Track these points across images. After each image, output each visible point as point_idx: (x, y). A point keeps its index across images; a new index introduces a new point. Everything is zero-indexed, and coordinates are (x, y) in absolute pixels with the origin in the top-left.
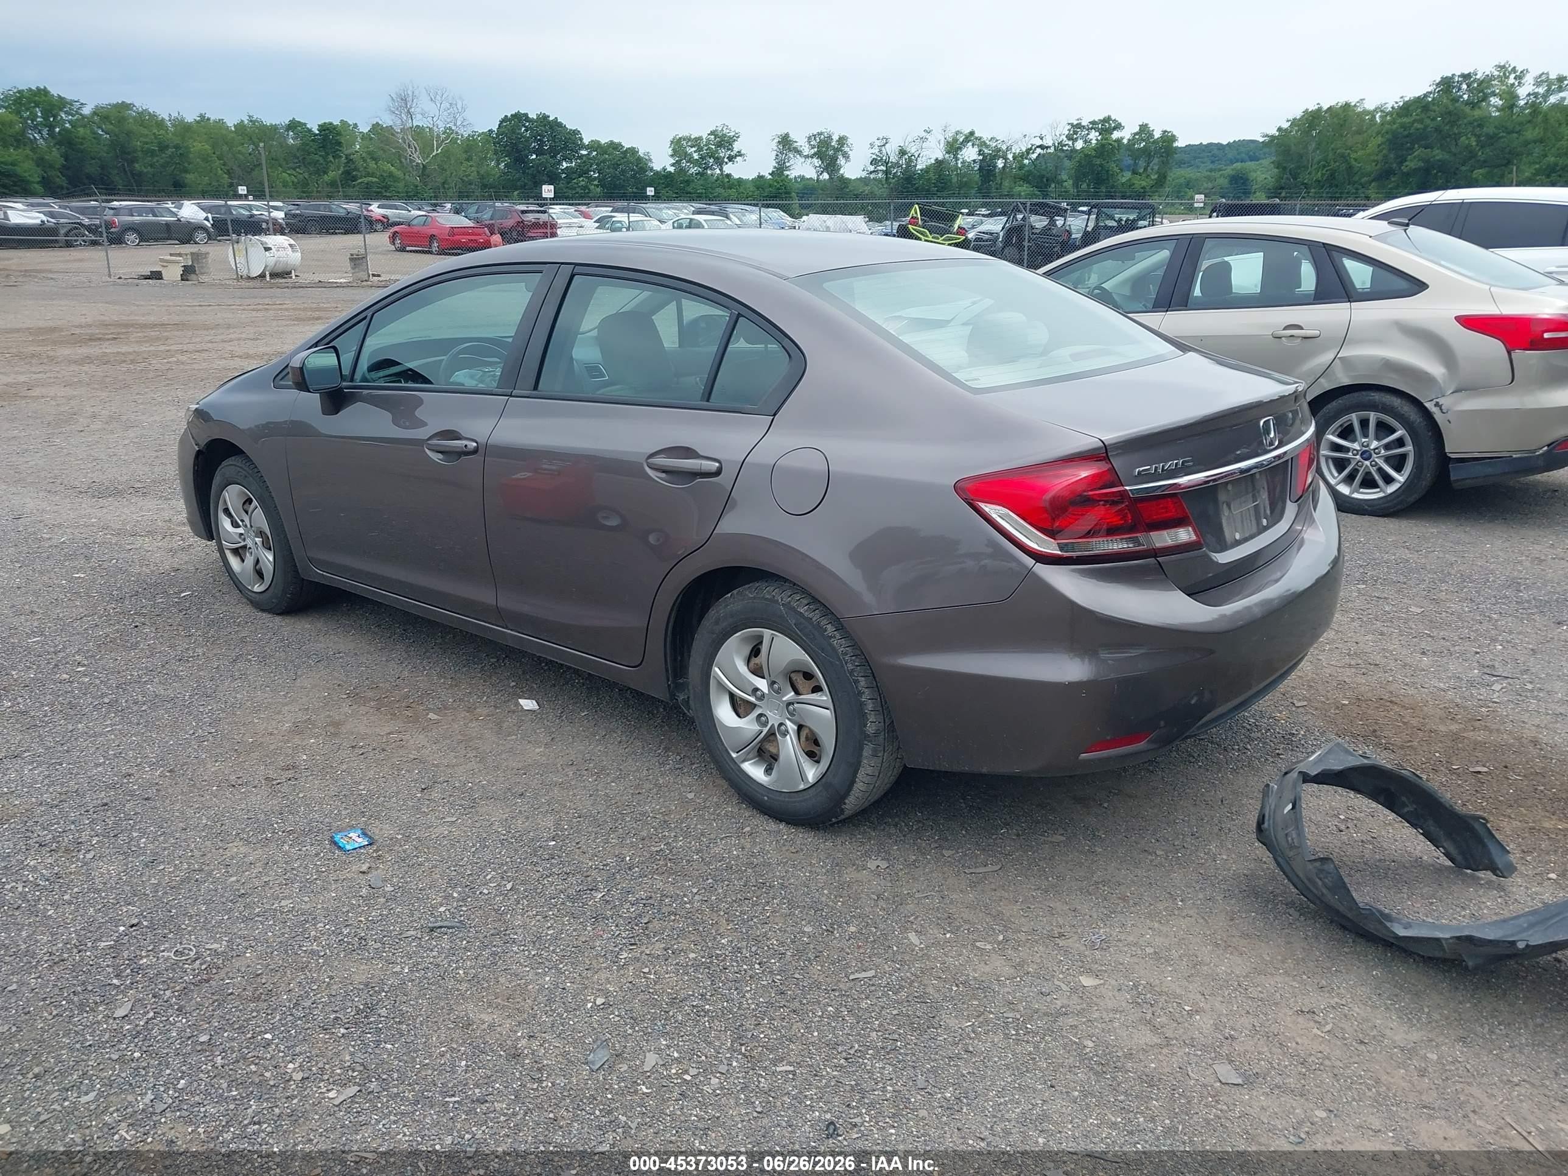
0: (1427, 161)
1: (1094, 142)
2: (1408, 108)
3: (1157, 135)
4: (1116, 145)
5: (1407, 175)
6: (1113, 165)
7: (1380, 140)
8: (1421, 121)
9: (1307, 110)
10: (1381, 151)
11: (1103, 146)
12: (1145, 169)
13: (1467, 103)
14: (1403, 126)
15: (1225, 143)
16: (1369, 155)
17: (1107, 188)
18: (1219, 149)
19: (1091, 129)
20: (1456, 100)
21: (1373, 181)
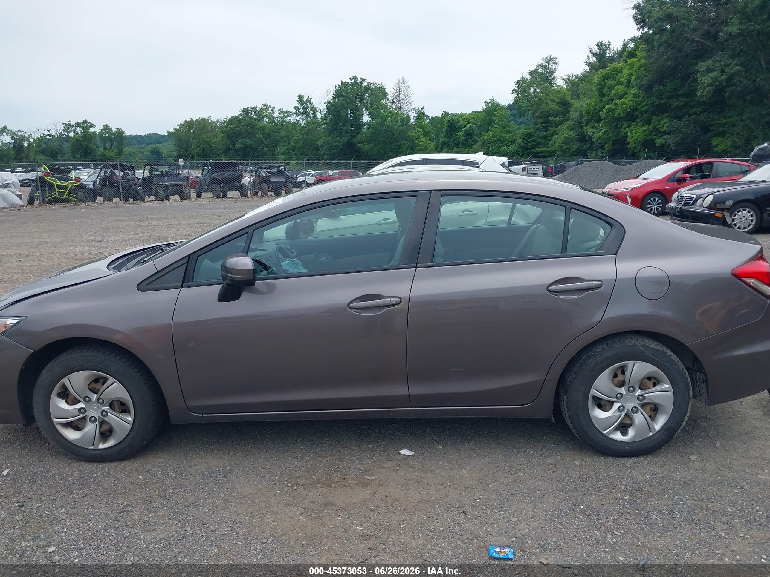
0: (245, 144)
1: (80, 133)
2: (233, 120)
3: (114, 130)
4: (93, 135)
5: (237, 150)
6: (92, 145)
7: (222, 135)
8: (238, 127)
9: (186, 121)
10: (223, 140)
11: (85, 135)
12: (111, 147)
13: (255, 120)
14: (231, 129)
15: (143, 135)
16: (219, 141)
17: (91, 157)
18: (141, 138)
19: (77, 126)
20: (251, 118)
21: (222, 153)
